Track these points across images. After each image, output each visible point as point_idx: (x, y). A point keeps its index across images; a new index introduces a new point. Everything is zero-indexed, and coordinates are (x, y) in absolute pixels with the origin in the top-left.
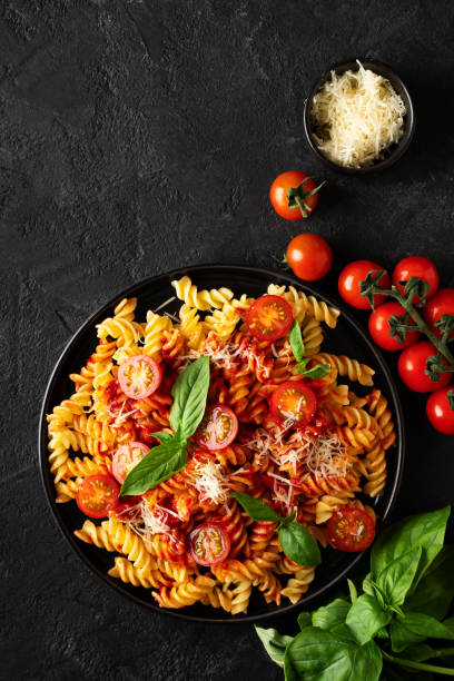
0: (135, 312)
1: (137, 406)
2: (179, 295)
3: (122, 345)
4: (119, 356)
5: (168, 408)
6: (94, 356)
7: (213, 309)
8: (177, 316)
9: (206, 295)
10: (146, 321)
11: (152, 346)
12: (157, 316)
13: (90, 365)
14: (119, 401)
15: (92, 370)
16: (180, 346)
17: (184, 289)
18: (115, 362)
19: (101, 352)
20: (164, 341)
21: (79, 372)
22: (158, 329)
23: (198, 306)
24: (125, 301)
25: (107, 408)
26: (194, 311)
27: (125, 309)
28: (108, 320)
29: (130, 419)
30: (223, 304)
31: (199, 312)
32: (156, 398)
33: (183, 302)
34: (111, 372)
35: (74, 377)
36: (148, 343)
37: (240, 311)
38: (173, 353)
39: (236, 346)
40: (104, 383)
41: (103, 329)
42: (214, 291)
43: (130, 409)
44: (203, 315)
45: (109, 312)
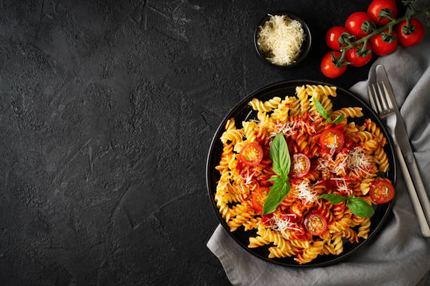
0: (235, 125)
1: (255, 169)
2: (254, 109)
3: (235, 143)
4: (237, 149)
5: (271, 165)
6: (224, 154)
7: (273, 109)
8: (257, 119)
9: (268, 103)
10: (242, 127)
11: (251, 138)
12: (248, 122)
13: (223, 159)
14: (245, 170)
15: (225, 161)
16: (265, 133)
17: (256, 104)
18: (236, 153)
19: (226, 150)
20: (256, 133)
21: (219, 165)
22: (250, 129)
23: (266, 110)
24: (229, 121)
25: (241, 177)
26: (265, 113)
27: (230, 125)
28: (225, 133)
29: (254, 178)
30: (277, 105)
31: (267, 113)
32: (264, 162)
33: (257, 111)
34: (236, 159)
35: (218, 168)
36: (248, 137)
37: (288, 105)
38: (263, 138)
39: (292, 123)
40: (235, 165)
41: (224, 139)
42: (271, 100)
43: (252, 172)
44: (269, 114)
45: (223, 130)
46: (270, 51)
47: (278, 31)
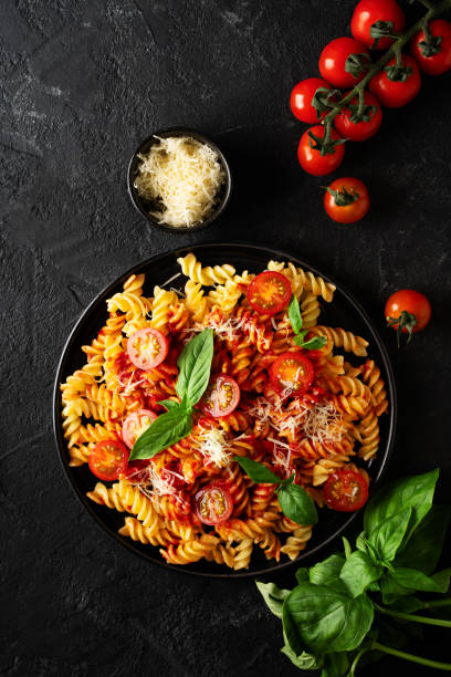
46: (159, 198)
47: (172, 164)
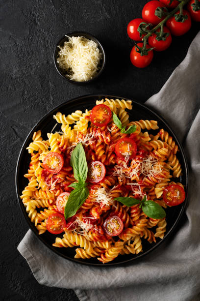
46: (70, 69)
